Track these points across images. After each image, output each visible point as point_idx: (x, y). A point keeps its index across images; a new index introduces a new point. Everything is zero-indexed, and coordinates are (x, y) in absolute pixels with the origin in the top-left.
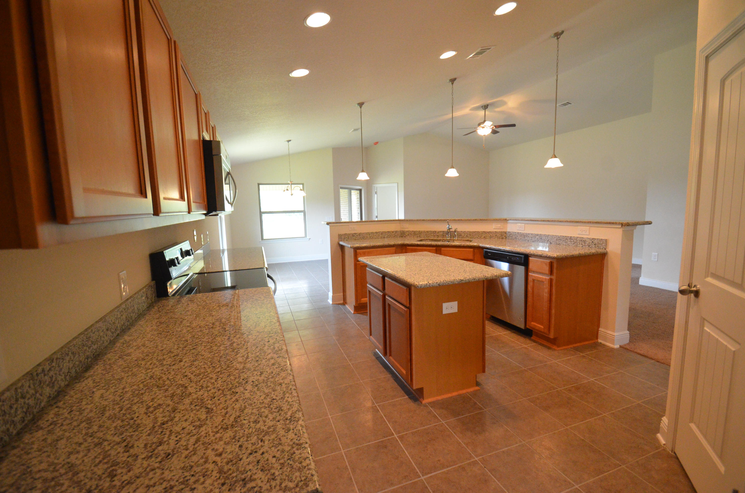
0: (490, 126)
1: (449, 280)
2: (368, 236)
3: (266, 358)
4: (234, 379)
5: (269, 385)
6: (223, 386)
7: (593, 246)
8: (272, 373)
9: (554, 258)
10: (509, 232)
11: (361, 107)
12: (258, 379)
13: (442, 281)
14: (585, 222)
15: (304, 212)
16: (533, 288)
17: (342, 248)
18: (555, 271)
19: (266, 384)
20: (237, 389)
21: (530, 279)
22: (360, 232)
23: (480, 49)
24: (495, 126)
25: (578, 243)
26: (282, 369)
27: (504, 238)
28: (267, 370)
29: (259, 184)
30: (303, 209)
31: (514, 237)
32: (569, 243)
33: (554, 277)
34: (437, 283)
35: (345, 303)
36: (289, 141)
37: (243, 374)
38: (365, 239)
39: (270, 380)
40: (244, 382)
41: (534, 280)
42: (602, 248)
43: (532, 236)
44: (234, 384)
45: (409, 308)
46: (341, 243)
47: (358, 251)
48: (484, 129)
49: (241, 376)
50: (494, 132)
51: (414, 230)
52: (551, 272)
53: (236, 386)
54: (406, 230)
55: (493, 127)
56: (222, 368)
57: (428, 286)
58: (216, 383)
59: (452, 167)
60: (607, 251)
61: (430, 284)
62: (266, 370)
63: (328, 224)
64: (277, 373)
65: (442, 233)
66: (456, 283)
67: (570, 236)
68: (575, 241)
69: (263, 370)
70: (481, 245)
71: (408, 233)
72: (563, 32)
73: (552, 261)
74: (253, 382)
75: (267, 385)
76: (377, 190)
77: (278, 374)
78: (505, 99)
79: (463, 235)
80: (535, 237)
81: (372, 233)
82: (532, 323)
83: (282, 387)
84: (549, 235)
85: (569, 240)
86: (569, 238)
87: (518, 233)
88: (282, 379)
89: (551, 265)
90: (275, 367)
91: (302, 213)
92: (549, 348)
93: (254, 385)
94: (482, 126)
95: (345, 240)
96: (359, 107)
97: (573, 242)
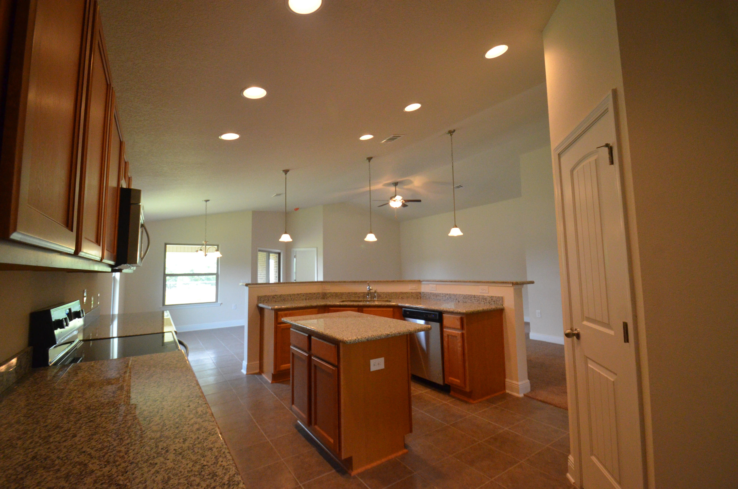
0: (400, 200)
1: (377, 335)
2: (289, 298)
3: (189, 424)
4: (150, 449)
5: (196, 451)
6: (137, 459)
7: (493, 303)
8: (198, 438)
9: (463, 314)
10: (423, 293)
11: (286, 174)
12: (182, 447)
13: (370, 336)
14: (484, 282)
15: (217, 274)
16: (448, 343)
17: (261, 310)
18: (465, 326)
19: (192, 451)
20: (155, 459)
21: (445, 335)
22: (280, 294)
23: (393, 136)
24: (405, 200)
25: (481, 301)
26: (209, 433)
27: (419, 298)
28: (192, 436)
29: (166, 244)
30: (215, 272)
31: (427, 297)
32: (473, 300)
33: (464, 332)
34: (365, 338)
35: (261, 371)
36: (207, 201)
37: (161, 443)
38: (286, 301)
39: (197, 445)
40: (164, 452)
41: (448, 336)
42: (499, 304)
43: (443, 296)
44: (151, 455)
45: (338, 367)
46: (261, 305)
47: (279, 313)
48: (395, 202)
49: (158, 446)
50: (404, 205)
51: (335, 292)
52: (462, 327)
53: (154, 456)
54: (328, 291)
55: (403, 201)
56: (132, 439)
57: (357, 342)
58: (126, 456)
59: (371, 232)
60: (504, 307)
61: (359, 339)
62: (190, 436)
63: (247, 285)
64: (204, 437)
65: (362, 294)
66: (383, 337)
67: (473, 294)
68: (478, 299)
69: (187, 437)
70: (400, 304)
71: (329, 294)
72: (454, 131)
73: (462, 316)
74: (175, 450)
75: (194, 451)
76: (296, 254)
77: (206, 439)
78: (411, 178)
79: (382, 296)
80: (446, 296)
81: (294, 295)
82: (450, 378)
83: (213, 451)
84: (456, 295)
86: (473, 296)
87: (431, 293)
88: (212, 444)
89: (462, 320)
90: (201, 432)
91: (215, 276)
92: (466, 402)
93: (177, 453)
94: (394, 199)
95: (265, 302)
96: (284, 173)
97: (476, 300)
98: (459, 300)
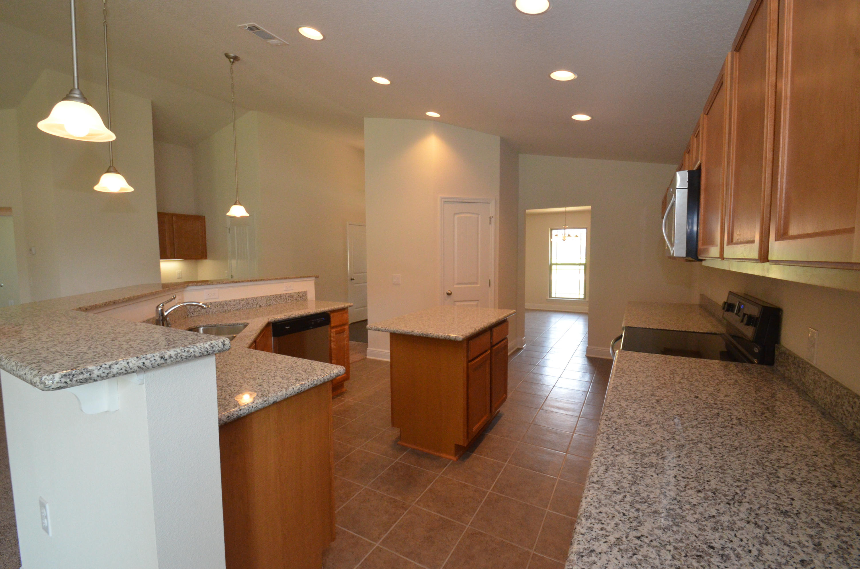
21: (333, 335)
41: (336, 335)
68: (285, 298)
80: (240, 304)
84: (257, 297)
85: (279, 298)
97: (283, 300)
98: (261, 304)
